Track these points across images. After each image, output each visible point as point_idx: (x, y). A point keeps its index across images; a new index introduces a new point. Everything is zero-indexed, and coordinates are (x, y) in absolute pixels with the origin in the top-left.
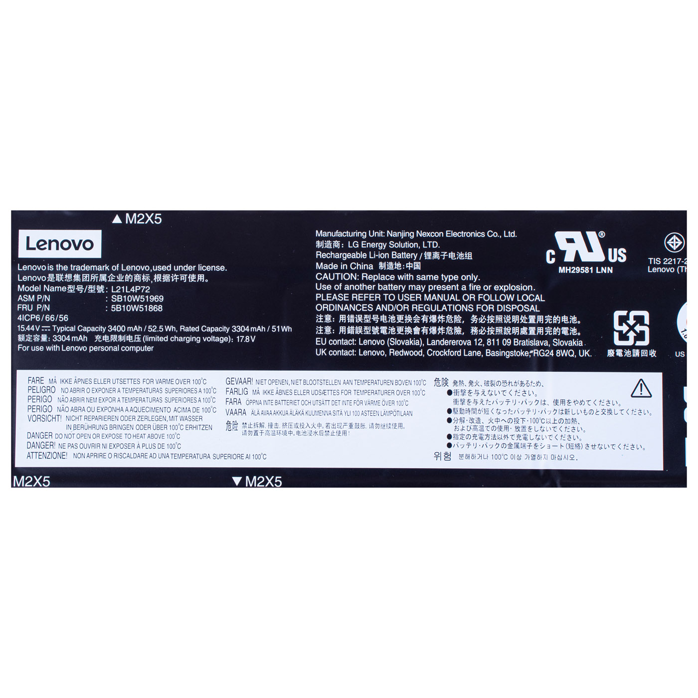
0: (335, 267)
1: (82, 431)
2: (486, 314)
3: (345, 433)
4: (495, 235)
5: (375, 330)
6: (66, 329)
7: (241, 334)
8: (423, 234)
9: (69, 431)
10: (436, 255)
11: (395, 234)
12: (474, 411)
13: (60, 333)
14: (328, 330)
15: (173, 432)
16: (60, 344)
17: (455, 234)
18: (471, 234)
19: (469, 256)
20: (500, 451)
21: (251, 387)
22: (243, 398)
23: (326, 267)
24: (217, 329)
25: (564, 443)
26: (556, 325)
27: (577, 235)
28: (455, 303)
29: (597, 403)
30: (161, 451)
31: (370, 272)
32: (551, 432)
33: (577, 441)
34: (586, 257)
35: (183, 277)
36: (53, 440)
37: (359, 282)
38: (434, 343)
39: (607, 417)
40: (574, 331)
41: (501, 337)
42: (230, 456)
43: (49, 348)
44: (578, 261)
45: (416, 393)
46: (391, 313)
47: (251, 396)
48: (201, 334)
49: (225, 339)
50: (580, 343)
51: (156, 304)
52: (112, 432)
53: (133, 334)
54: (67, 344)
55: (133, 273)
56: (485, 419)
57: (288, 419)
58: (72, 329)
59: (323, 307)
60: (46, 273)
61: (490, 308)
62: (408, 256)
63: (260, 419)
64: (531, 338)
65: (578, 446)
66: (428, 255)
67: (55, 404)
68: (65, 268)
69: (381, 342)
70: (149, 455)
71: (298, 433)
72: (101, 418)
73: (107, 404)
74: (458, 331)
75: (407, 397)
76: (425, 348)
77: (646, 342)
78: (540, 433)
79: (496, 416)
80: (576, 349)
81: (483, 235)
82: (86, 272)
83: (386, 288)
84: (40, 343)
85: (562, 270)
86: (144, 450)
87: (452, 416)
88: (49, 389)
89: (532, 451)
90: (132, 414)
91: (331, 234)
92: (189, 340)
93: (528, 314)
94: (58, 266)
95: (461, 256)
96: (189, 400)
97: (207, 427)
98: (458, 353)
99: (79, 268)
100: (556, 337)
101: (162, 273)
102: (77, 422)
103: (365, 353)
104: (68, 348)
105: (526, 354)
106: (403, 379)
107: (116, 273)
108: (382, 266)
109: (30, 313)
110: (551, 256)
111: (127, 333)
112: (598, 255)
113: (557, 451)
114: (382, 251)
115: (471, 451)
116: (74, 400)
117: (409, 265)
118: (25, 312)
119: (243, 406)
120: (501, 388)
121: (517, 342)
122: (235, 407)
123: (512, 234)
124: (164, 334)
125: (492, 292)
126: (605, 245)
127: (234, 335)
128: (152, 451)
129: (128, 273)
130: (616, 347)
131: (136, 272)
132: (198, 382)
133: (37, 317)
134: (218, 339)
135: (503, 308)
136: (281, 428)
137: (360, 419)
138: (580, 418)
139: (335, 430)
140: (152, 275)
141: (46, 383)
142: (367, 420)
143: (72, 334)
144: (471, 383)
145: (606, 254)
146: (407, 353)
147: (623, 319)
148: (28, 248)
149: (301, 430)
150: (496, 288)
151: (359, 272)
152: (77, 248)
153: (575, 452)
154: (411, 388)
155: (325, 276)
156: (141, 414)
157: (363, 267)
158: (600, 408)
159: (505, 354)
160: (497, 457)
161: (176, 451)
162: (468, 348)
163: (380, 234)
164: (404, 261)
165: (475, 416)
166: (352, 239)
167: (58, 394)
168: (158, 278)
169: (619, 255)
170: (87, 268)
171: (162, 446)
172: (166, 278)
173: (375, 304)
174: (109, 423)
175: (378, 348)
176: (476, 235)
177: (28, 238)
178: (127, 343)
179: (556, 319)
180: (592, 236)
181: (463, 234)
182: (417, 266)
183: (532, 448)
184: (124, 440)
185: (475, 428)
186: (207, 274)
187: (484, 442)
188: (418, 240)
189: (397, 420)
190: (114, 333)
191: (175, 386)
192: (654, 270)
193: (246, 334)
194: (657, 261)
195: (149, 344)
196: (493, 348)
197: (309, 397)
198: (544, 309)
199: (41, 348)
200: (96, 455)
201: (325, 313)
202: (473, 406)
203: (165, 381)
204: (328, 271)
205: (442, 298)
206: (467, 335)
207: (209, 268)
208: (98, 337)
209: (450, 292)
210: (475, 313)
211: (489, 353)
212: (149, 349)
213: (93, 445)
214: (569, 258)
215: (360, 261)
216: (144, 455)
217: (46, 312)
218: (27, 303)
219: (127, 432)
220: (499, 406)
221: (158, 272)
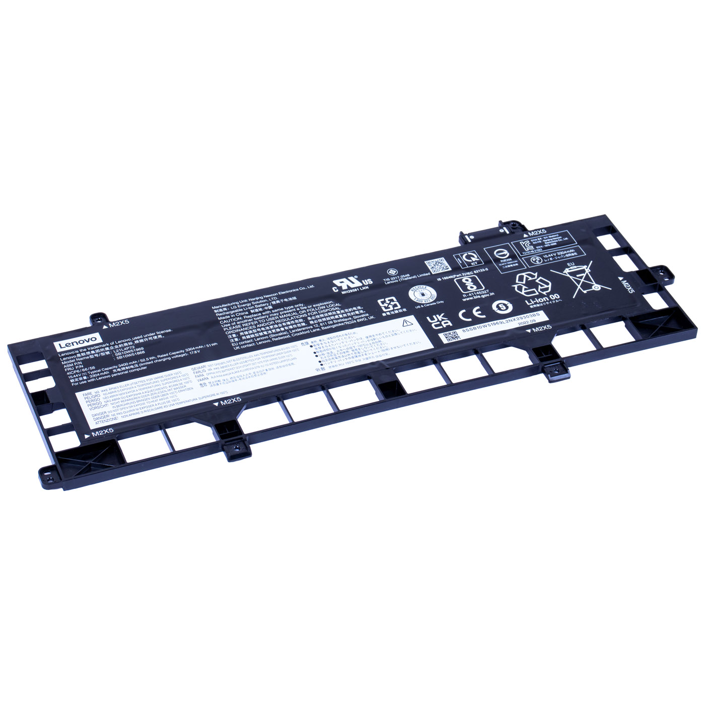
0: (229, 317)
1: (122, 407)
2: (315, 315)
3: (265, 373)
4: (304, 288)
5: (261, 334)
6: (95, 372)
7: (191, 351)
8: (268, 296)
9: (114, 409)
10: (278, 302)
11: (254, 299)
12: (328, 350)
13: (93, 374)
14: (236, 340)
15: (172, 395)
16: (95, 378)
17: (283, 293)
18: (291, 291)
19: (295, 298)
20: (348, 360)
21: (206, 369)
22: (204, 373)
23: (224, 318)
24: (178, 352)
25: (380, 350)
26: (352, 312)
27: (344, 280)
28: (297, 315)
29: (388, 332)
30: (169, 404)
31: (247, 315)
32: (371, 348)
33: (386, 348)
34: (352, 286)
35: (150, 338)
36: (108, 414)
37: (244, 319)
38: (293, 331)
39: (395, 336)
40: (362, 311)
41: (327, 321)
42: (208, 396)
43: (89, 381)
44: (349, 288)
45: (295, 350)
46: (266, 326)
47: (208, 372)
48: (169, 356)
49: (184, 355)
50: (367, 315)
51: (141, 351)
52: (139, 403)
53: (133, 365)
54: (98, 377)
55: (123, 343)
56: (335, 351)
57: (232, 376)
58: (99, 371)
59: (230, 332)
60: (76, 354)
61: (315, 313)
62: (264, 305)
63: (217, 379)
64: (342, 318)
65: (387, 349)
66: (274, 303)
67: (102, 400)
68: (85, 350)
69: (267, 337)
70: (163, 407)
71: (240, 379)
72: (130, 400)
73: (131, 393)
74: (304, 324)
75: (290, 353)
76: (290, 334)
77: (399, 307)
78: (365, 349)
79: (339, 349)
80: (366, 317)
81: (297, 290)
82: (97, 349)
83: (258, 318)
84: (83, 380)
85: (343, 293)
86: (160, 406)
87: (317, 354)
88: (96, 396)
89: (365, 357)
90: (147, 394)
91: (221, 306)
92: (164, 360)
93: (335, 311)
94: (81, 350)
95: (290, 299)
96: (175, 381)
97: (189, 389)
98: (308, 332)
99: (92, 348)
100: (354, 315)
101: (138, 339)
102: (117, 404)
103: (260, 343)
104: (100, 378)
105: (342, 324)
106: (285, 348)
107: (113, 345)
108: (252, 311)
109: (73, 370)
110: (336, 290)
111: (130, 365)
112: (358, 284)
113: (378, 354)
114: (249, 306)
115: (334, 364)
116: (112, 396)
117: (266, 308)
118: (70, 371)
119: (206, 376)
120: (337, 339)
121: (335, 321)
122: (201, 378)
123: (312, 286)
124: (150, 361)
125: (313, 307)
126: (360, 280)
127: (188, 352)
128: (165, 405)
129: (120, 344)
130: (385, 312)
131: (124, 343)
132: (177, 373)
133: (78, 371)
134: (180, 356)
135: (322, 312)
136: (230, 380)
137: (270, 367)
138: (382, 340)
139: (259, 374)
140: (133, 342)
141: (94, 394)
142: (274, 366)
143: (99, 373)
144: (320, 340)
145: (362, 283)
146: (281, 338)
147: (383, 303)
148: (61, 348)
149: (241, 378)
150: (314, 306)
151: (242, 316)
152: (88, 342)
153: (386, 352)
154: (291, 349)
155: (225, 321)
156: (152, 393)
157: (243, 314)
158: (390, 334)
159: (332, 326)
160: (349, 363)
161: (177, 401)
162: (312, 329)
163: (246, 301)
164: (263, 307)
165: (329, 351)
166: (232, 306)
167: (102, 396)
168: (137, 342)
169: (369, 281)
170: (97, 347)
171: (169, 402)
172: (142, 341)
173: (256, 325)
174: (135, 400)
175: (266, 339)
176: (294, 290)
177: (60, 344)
178: (131, 369)
179: (350, 310)
180: (351, 278)
181: (287, 292)
182: (271, 307)
183: (365, 355)
184: (147, 405)
185: (331, 355)
186: (162, 335)
187: (339, 359)
188: (267, 299)
189: (290, 362)
190: (122, 367)
191: (165, 378)
192: (388, 283)
193: (194, 350)
194: (388, 279)
195: (143, 366)
196: (325, 326)
197: (239, 365)
198: (342, 308)
199: (85, 382)
200: (134, 414)
201: (231, 334)
202: (326, 348)
203: (159, 377)
204: (225, 319)
205: (289, 315)
206: (309, 325)
207: (162, 332)
208: (114, 371)
209: (292, 312)
210: (308, 316)
211: (323, 328)
212: (145, 368)
213: (131, 411)
214: (344, 287)
215: (240, 312)
216: (161, 407)
217: (82, 368)
218: (70, 367)
219: (146, 401)
220: (339, 345)
221: (136, 340)
